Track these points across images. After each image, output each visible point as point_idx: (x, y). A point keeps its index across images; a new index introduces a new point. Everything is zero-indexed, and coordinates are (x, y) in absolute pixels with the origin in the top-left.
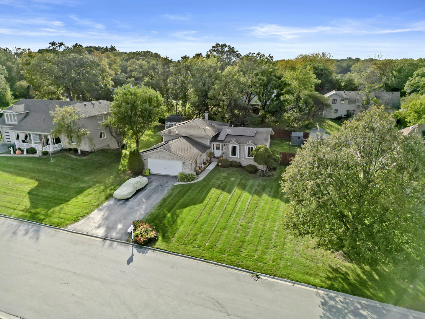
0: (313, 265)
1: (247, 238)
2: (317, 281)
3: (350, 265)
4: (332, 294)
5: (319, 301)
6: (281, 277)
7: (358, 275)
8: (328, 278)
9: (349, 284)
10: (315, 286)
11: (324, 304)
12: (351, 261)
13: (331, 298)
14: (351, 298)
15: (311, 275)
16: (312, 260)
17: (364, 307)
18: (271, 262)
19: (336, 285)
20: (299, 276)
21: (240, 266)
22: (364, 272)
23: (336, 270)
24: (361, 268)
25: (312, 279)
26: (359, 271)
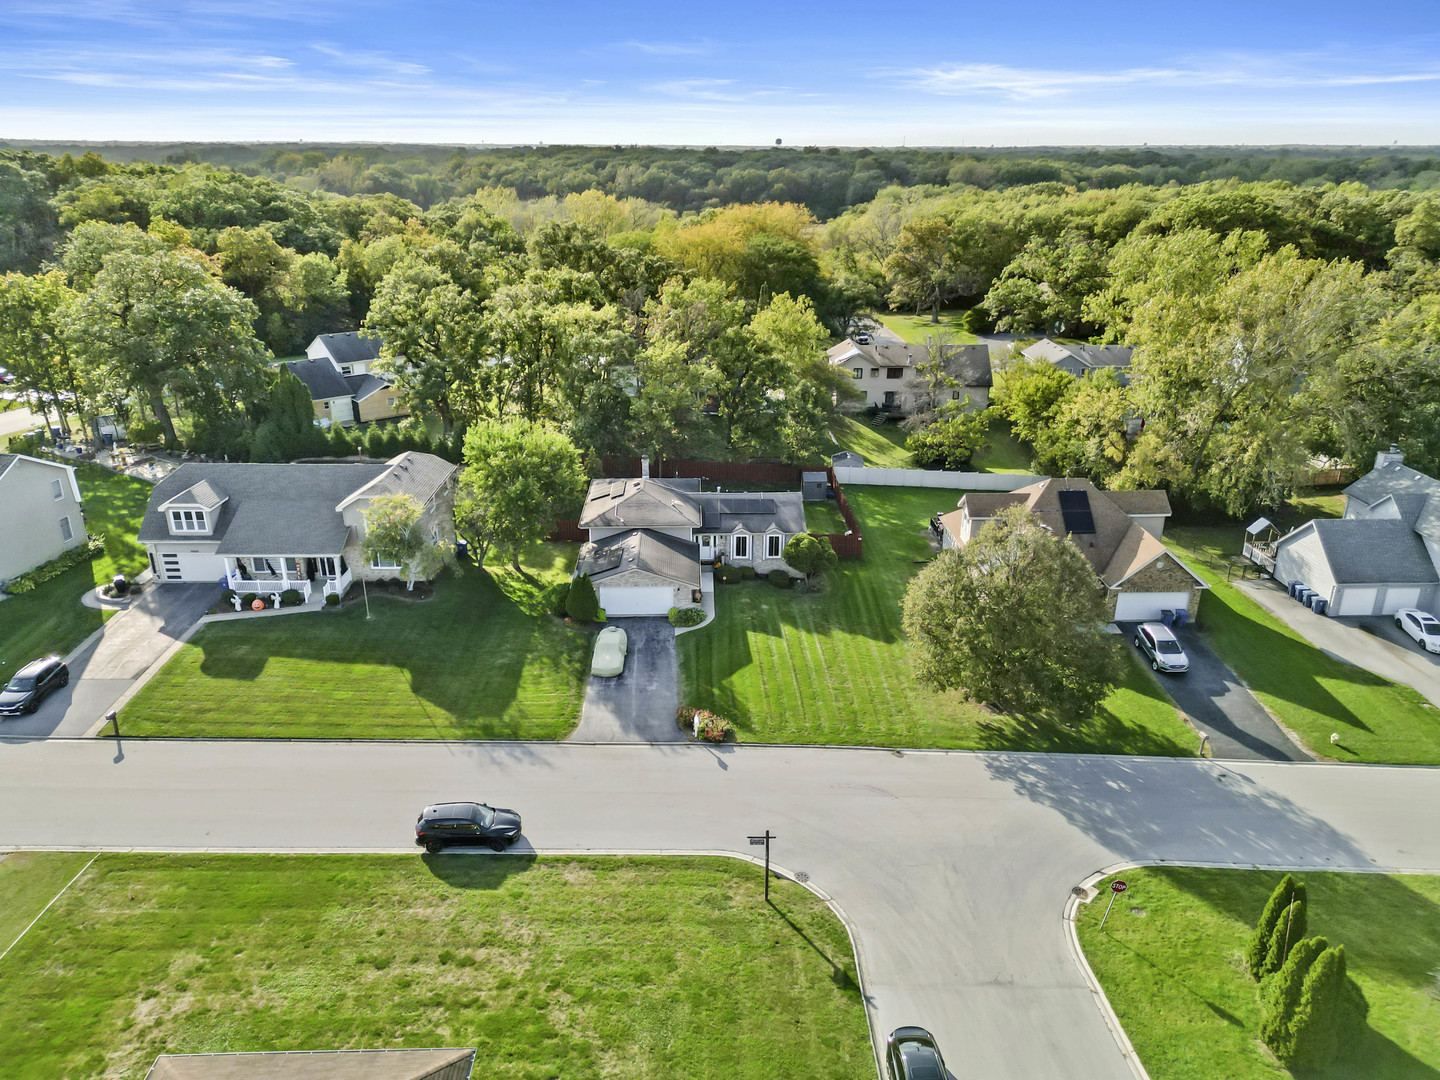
0: (957, 726)
1: (856, 706)
2: (972, 744)
3: (1001, 717)
4: (994, 754)
5: (982, 765)
6: (929, 747)
7: (1015, 728)
8: (982, 738)
9: (1008, 740)
10: (971, 749)
11: (989, 766)
12: (1001, 712)
13: (994, 759)
14: (1016, 755)
15: (961, 739)
16: (954, 720)
17: (1032, 761)
18: (905, 733)
19: (994, 745)
20: (950, 743)
21: (871, 744)
22: (1019, 722)
23: (987, 727)
24: (1015, 719)
25: (965, 743)
26: (1014, 723)
